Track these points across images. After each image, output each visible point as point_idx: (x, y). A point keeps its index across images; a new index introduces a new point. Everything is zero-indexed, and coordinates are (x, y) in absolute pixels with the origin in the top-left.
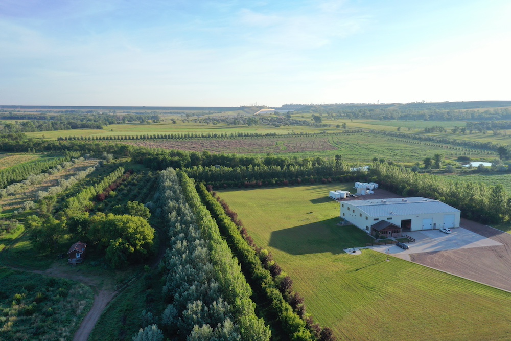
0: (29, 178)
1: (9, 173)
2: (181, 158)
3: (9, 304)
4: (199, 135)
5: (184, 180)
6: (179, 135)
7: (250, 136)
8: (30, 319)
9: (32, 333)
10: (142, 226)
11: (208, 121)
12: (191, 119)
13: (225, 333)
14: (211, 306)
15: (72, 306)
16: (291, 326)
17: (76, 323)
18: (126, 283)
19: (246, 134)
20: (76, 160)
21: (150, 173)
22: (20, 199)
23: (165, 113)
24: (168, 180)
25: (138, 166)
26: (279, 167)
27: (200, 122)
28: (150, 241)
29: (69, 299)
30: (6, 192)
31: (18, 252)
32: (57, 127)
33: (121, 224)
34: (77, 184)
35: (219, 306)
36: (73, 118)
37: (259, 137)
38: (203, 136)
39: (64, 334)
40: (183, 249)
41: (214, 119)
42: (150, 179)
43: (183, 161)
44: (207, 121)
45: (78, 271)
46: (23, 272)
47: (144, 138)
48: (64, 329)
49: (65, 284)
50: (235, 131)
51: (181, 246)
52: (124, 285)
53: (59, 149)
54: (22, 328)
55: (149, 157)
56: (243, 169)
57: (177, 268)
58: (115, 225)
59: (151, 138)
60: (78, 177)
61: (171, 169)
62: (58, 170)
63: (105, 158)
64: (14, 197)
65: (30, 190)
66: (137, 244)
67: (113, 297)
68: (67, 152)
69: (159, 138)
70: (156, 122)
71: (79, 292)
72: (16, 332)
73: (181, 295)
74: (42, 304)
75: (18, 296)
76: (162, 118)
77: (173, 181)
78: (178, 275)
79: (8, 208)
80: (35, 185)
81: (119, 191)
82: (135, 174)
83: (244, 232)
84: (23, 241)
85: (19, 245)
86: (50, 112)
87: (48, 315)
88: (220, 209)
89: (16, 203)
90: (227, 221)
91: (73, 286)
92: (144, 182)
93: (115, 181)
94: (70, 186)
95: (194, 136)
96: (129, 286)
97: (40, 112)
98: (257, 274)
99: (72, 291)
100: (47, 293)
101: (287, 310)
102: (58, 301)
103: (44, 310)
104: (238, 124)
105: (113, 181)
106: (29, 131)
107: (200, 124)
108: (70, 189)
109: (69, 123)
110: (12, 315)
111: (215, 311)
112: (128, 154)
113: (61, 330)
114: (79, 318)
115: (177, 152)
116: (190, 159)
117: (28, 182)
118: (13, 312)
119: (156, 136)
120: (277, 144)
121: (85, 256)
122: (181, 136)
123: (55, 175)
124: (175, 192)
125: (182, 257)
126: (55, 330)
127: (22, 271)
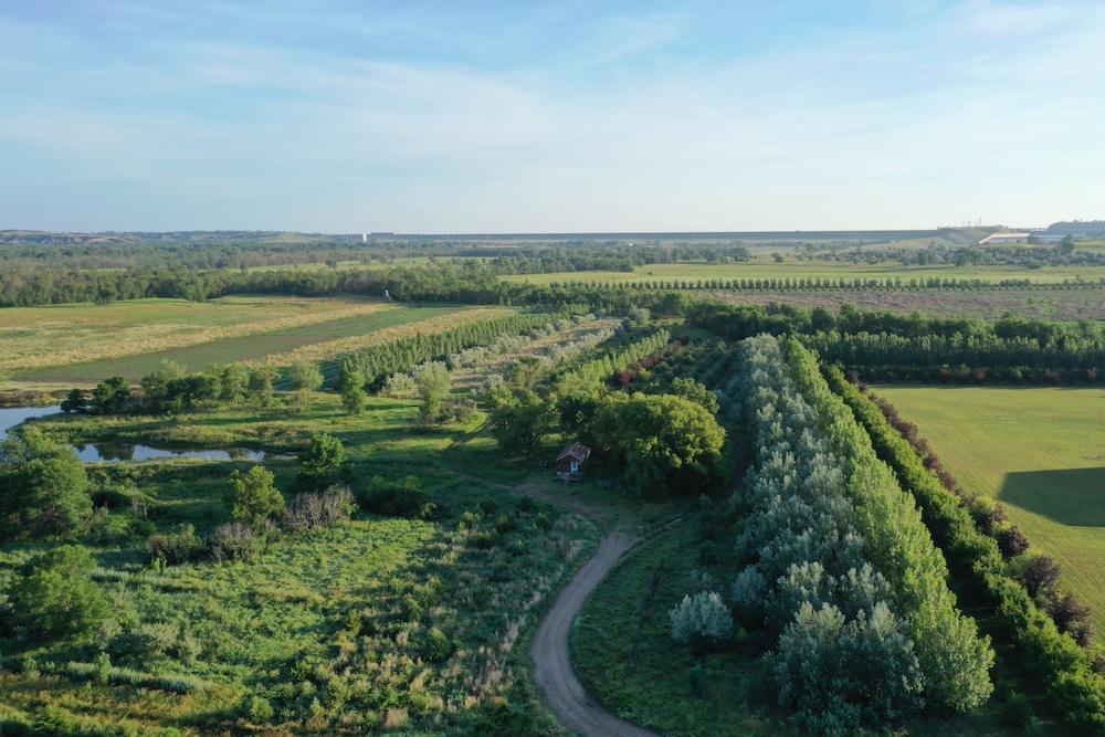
0: (499, 342)
1: (467, 331)
2: (790, 318)
3: (455, 527)
4: (834, 282)
5: (795, 354)
6: (787, 283)
7: (959, 286)
8: (486, 554)
9: (487, 576)
10: (700, 419)
11: (857, 257)
12: (816, 254)
13: (874, 630)
14: (843, 577)
15: (558, 546)
16: (1050, 657)
17: (564, 575)
18: (661, 525)
19: (950, 281)
20: (581, 317)
21: (722, 345)
22: (482, 373)
23: (759, 245)
24: (759, 353)
25: (699, 333)
26: (1035, 341)
27: (837, 260)
28: (715, 450)
29: (553, 534)
30: (461, 361)
31: (474, 453)
32: (550, 266)
33: (659, 411)
34: (579, 356)
35: (864, 578)
36: (580, 253)
37: (983, 289)
38: (842, 285)
39: (542, 587)
40: (786, 468)
41: (869, 254)
42: (720, 355)
43: (795, 323)
44: (852, 258)
45: (573, 494)
46: (478, 484)
47: (714, 286)
48: (541, 578)
49: (549, 508)
50: (922, 276)
51: (781, 461)
52: (657, 527)
53: (553, 301)
54: (472, 565)
55: (722, 313)
56: (937, 344)
57: (770, 502)
58: (646, 410)
59: (728, 286)
60: (582, 345)
61: (767, 336)
62: (548, 333)
63: (633, 317)
64: (472, 370)
65: (499, 361)
66: (688, 453)
67: (636, 545)
68: (566, 305)
69: (744, 287)
70: (739, 260)
71: (572, 526)
72: (461, 570)
73: (775, 550)
74: (506, 535)
75: (468, 515)
76: (753, 254)
77: (770, 357)
78: (770, 512)
79: (462, 385)
80: (508, 355)
81: (658, 371)
82: (691, 345)
83: (934, 464)
84: (483, 437)
85: (475, 442)
86: (540, 244)
87: (516, 553)
88: (876, 416)
89: (474, 380)
90: (892, 437)
91: (562, 516)
92: (708, 360)
93: (651, 355)
94: (567, 359)
95: (822, 284)
96: (667, 530)
97: (523, 244)
98: (963, 543)
99: (560, 522)
100: (516, 520)
101: (1040, 624)
102: (534, 534)
103: (511, 544)
104: (930, 262)
105: (648, 353)
106: (502, 273)
107: (836, 263)
108: (566, 364)
109: (573, 261)
110: (456, 543)
111: (852, 589)
112: (680, 311)
113: (538, 580)
114: (570, 566)
115: (783, 306)
116: (810, 321)
117: (496, 348)
118: (460, 538)
119: (739, 282)
120: (1030, 302)
121: (588, 470)
122: (791, 283)
123: (542, 341)
124: (773, 374)
125: (782, 481)
126: (527, 578)
127: (477, 480)
